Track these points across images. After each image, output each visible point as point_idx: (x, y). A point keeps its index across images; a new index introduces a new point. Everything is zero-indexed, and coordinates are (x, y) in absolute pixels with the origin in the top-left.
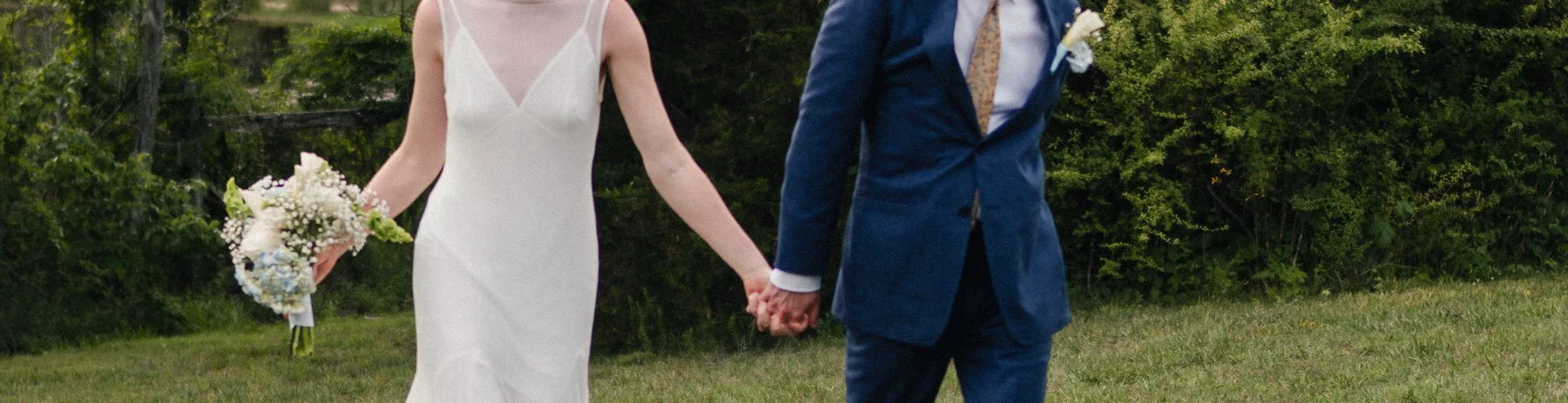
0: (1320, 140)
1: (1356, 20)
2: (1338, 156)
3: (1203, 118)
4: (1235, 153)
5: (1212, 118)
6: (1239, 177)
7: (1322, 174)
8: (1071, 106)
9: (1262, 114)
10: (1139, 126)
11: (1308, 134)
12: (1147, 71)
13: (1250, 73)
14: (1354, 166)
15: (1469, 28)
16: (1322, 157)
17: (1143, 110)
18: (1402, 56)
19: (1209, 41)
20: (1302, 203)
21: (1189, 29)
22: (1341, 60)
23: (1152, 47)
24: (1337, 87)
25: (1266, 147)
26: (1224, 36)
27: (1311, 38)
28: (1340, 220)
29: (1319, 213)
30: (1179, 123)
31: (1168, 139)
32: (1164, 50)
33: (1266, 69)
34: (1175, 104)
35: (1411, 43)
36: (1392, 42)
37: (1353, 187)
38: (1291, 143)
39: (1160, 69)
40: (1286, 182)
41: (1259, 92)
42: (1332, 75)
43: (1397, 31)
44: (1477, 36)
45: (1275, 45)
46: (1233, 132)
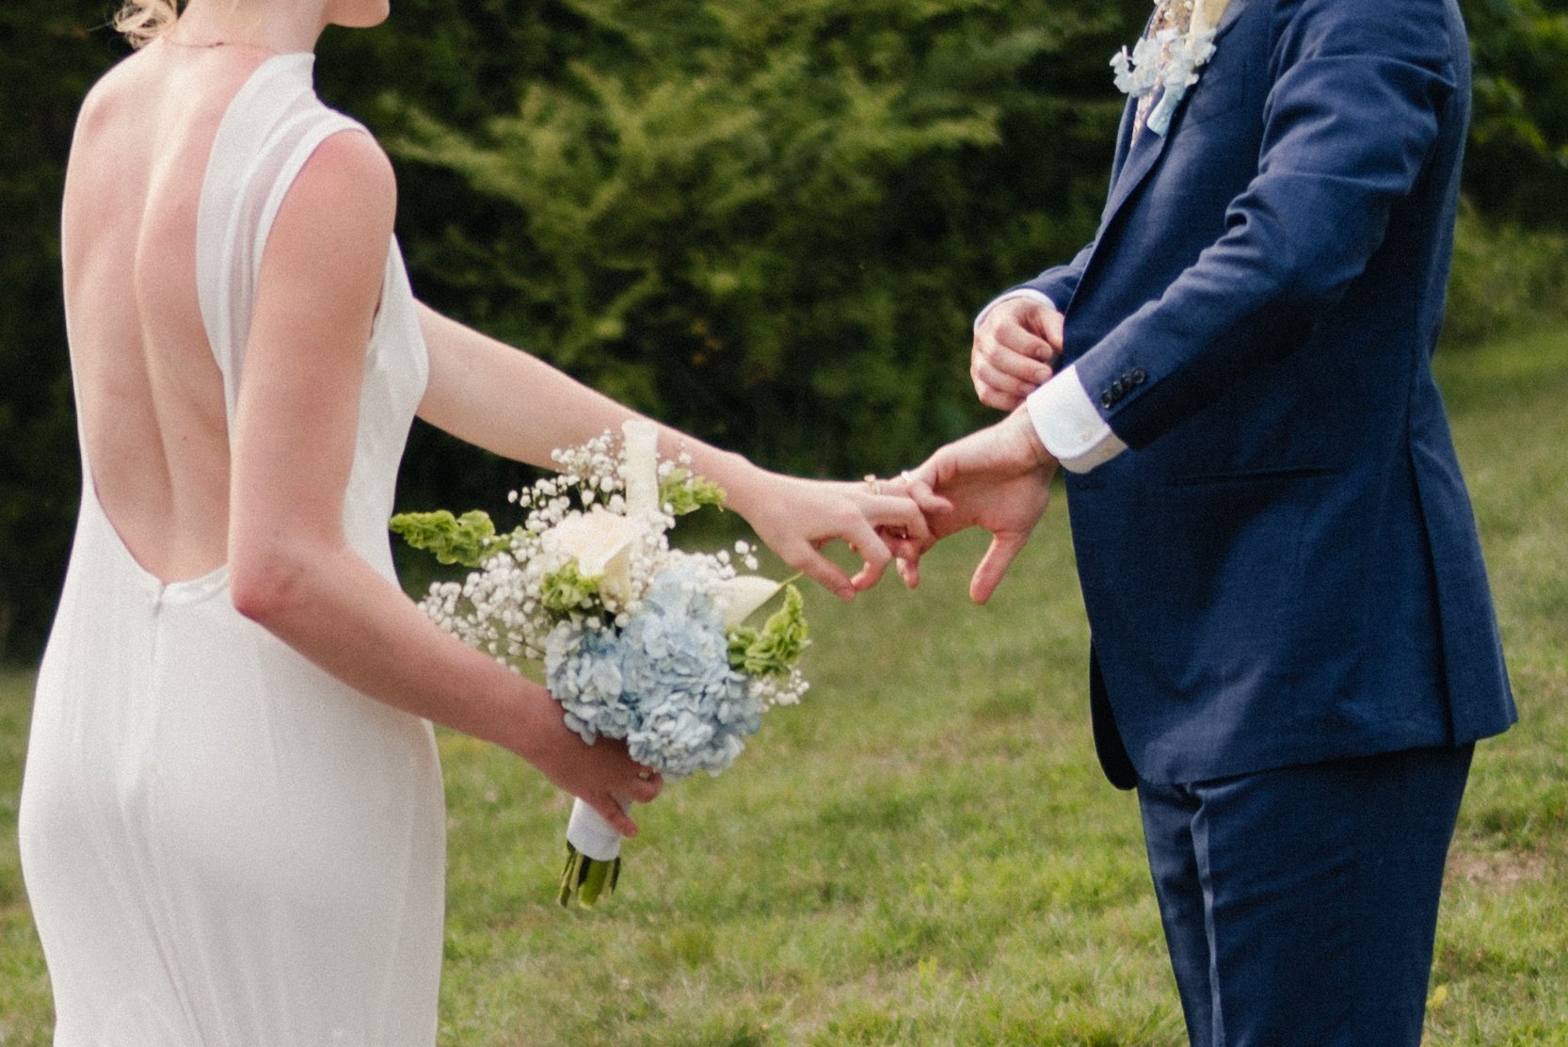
0: (851, 285)
1: (895, 105)
2: (877, 309)
3: (673, 267)
4: (725, 314)
5: (685, 264)
6: (735, 351)
7: (856, 339)
8: (471, 262)
9: (761, 255)
10: (577, 283)
11: (828, 280)
12: (583, 199)
13: (744, 191)
14: (905, 321)
15: (1057, 103)
16: (855, 312)
17: (584, 261)
18: (968, 151)
19: (682, 147)
20: (830, 383)
21: (653, 129)
22: (876, 163)
23: (588, 163)
24: (868, 207)
25: (771, 302)
26: (700, 139)
27: (828, 137)
28: (886, 409)
29: (855, 398)
30: (636, 276)
31: (623, 302)
32: (608, 164)
33: (765, 185)
34: (632, 243)
35: (981, 129)
36: (950, 132)
37: (903, 357)
38: (805, 297)
39: (607, 194)
40: (804, 354)
41: (754, 221)
42: (865, 188)
43: (957, 114)
44: (1070, 118)
45: (777, 149)
46: (722, 281)
